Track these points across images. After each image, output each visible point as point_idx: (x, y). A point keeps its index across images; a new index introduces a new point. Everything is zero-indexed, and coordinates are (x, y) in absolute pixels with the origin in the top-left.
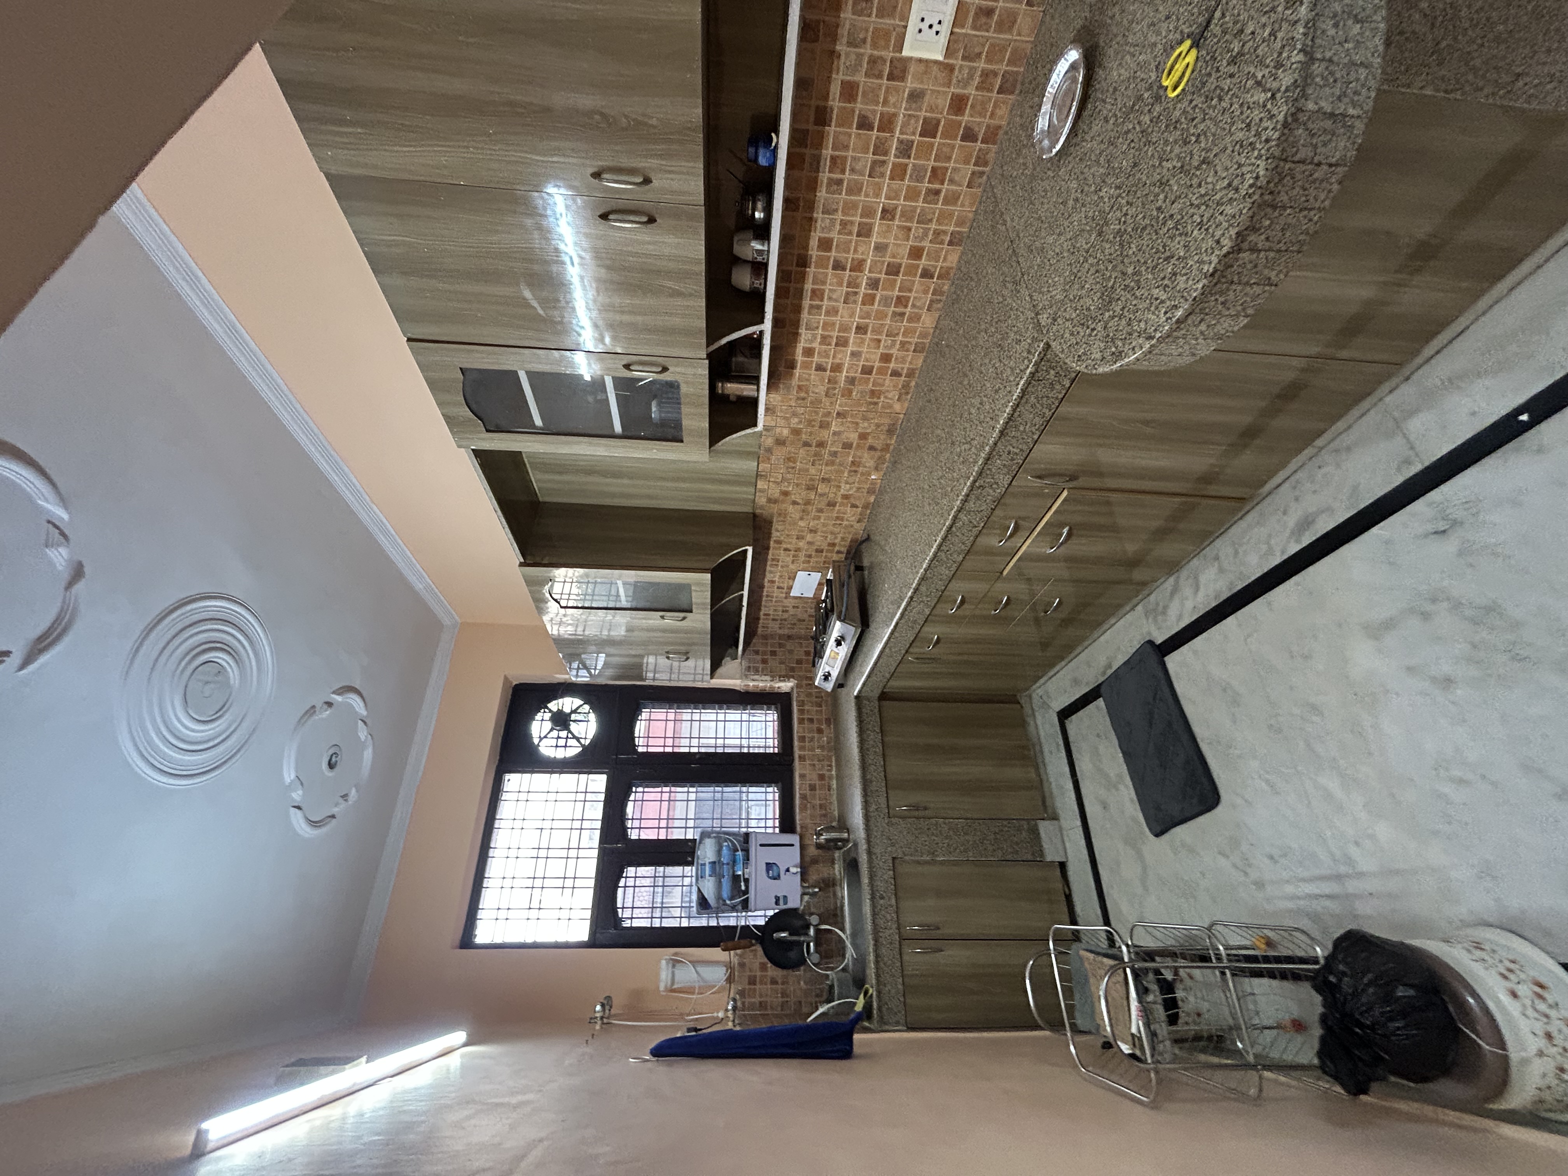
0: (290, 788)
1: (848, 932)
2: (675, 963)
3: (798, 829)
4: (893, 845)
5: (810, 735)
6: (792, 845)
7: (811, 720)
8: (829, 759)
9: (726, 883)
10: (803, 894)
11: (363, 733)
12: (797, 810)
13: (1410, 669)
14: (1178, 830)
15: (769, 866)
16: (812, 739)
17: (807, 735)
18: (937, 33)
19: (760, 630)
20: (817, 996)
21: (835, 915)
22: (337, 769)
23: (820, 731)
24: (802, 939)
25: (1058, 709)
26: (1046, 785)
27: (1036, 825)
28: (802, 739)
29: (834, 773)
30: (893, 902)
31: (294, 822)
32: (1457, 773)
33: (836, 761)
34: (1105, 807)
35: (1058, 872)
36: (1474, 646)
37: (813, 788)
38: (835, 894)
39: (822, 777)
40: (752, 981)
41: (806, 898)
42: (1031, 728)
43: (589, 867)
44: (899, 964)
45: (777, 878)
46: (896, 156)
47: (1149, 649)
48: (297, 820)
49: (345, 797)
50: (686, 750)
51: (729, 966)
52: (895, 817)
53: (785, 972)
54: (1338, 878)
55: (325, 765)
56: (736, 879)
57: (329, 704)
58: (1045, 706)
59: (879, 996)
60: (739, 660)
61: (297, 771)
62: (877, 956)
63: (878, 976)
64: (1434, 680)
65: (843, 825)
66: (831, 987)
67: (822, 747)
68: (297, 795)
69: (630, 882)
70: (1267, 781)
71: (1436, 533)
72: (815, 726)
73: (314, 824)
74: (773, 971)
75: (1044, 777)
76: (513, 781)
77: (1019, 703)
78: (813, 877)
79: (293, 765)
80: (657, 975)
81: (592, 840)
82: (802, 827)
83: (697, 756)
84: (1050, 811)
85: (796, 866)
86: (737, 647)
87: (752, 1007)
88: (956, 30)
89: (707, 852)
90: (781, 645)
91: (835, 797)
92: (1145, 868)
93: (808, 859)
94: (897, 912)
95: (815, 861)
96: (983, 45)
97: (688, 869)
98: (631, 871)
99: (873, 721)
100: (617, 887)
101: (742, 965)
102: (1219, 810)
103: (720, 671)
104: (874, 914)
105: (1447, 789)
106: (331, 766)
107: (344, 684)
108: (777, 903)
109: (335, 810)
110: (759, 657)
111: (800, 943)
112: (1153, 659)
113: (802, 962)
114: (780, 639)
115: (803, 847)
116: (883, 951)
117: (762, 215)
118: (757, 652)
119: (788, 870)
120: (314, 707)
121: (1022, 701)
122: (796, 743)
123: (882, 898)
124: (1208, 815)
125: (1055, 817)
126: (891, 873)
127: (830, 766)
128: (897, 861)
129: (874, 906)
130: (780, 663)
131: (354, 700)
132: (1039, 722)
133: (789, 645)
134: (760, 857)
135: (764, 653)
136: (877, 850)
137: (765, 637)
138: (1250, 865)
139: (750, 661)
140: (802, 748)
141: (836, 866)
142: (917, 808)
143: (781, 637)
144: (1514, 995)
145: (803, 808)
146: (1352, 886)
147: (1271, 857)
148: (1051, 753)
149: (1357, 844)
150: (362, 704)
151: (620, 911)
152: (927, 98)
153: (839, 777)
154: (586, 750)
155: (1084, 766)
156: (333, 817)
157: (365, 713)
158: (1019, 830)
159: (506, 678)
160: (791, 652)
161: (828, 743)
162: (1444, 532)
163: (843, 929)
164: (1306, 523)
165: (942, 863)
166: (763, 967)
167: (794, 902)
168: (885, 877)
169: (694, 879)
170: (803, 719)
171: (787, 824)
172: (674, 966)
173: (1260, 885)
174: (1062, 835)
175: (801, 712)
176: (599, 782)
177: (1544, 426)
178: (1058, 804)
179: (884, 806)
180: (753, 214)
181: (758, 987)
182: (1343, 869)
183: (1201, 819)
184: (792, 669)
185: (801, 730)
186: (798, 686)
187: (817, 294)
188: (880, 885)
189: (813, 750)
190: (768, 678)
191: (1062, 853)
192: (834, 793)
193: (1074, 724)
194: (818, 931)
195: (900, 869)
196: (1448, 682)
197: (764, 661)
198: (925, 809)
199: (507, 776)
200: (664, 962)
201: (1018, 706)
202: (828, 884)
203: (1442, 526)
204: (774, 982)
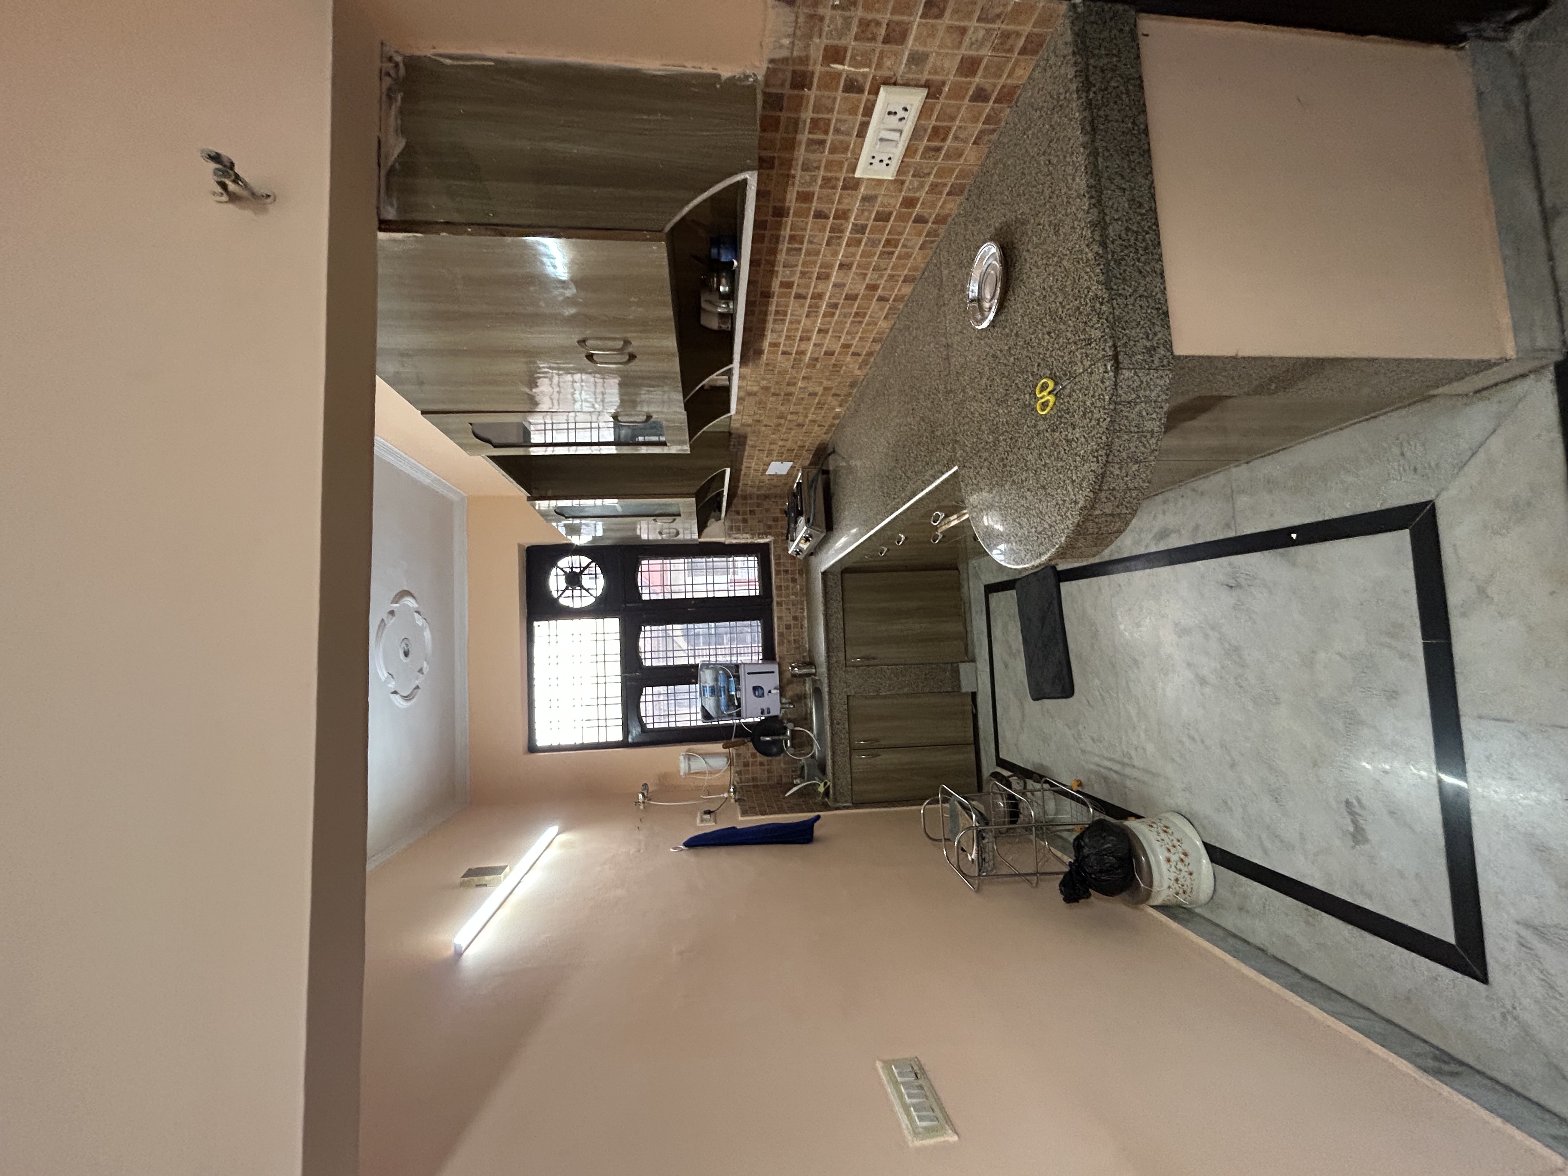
0: (386, 682)
1: (815, 732)
2: (689, 757)
3: (778, 660)
4: (848, 686)
5: (785, 584)
6: (773, 672)
7: (786, 572)
8: (802, 603)
9: (723, 699)
10: (781, 708)
11: (419, 621)
12: (776, 644)
13: (1189, 665)
14: (1046, 701)
15: (755, 689)
16: (787, 588)
17: (783, 584)
18: (887, 165)
19: (739, 492)
20: (793, 771)
21: (806, 719)
22: (410, 656)
23: (794, 580)
24: (781, 737)
25: (986, 583)
26: (969, 635)
27: (958, 666)
28: (779, 588)
29: (805, 614)
30: (847, 726)
31: (397, 704)
32: (1192, 732)
33: (807, 603)
34: (1006, 666)
35: (970, 699)
36: (1223, 667)
37: (788, 627)
38: (806, 705)
39: (795, 618)
40: (746, 765)
41: (783, 710)
42: (965, 590)
43: (615, 690)
44: (848, 766)
45: (762, 696)
46: (851, 233)
47: (1050, 572)
48: (397, 700)
49: (421, 671)
50: (682, 596)
51: (729, 757)
52: (850, 666)
53: (770, 758)
54: (1123, 764)
55: (402, 656)
56: (730, 698)
57: (392, 613)
58: (977, 576)
59: (834, 786)
60: (722, 521)
61: (387, 669)
62: (833, 762)
63: (833, 774)
64: (1197, 675)
65: (811, 663)
66: (803, 767)
67: (796, 594)
68: (392, 685)
69: (649, 698)
70: (1101, 695)
71: (1227, 585)
72: (789, 576)
73: (407, 698)
74: (760, 758)
75: (969, 629)
76: (541, 628)
77: (957, 569)
78: (789, 693)
79: (382, 665)
80: (678, 767)
81: (615, 668)
82: (780, 658)
83: (693, 602)
84: (970, 655)
85: (775, 688)
86: (720, 510)
87: (748, 781)
88: (905, 160)
89: (707, 677)
90: (758, 505)
91: (806, 634)
92: (1023, 715)
93: (785, 681)
94: (849, 733)
95: (790, 682)
96: (932, 168)
97: (693, 686)
98: (649, 690)
99: (836, 594)
100: (639, 702)
101: (738, 755)
102: (1070, 700)
103: (706, 531)
104: (832, 735)
105: (1185, 739)
106: (406, 654)
107: (395, 593)
108: (762, 713)
109: (417, 682)
110: (740, 517)
111: (781, 741)
112: (1052, 580)
113: (781, 751)
114: (758, 498)
115: (780, 673)
116: (838, 758)
117: (727, 289)
118: (738, 513)
119: (770, 692)
120: (383, 620)
121: (960, 567)
122: (774, 591)
123: (838, 724)
124: (1064, 700)
125: (973, 660)
126: (846, 707)
127: (803, 609)
128: (851, 698)
129: (832, 729)
130: (759, 522)
131: (409, 602)
132: (971, 584)
133: (766, 504)
134: (748, 682)
135: (744, 513)
136: (836, 691)
137: (745, 498)
138: (1081, 739)
139: (732, 520)
140: (779, 596)
141: (807, 685)
142: (867, 658)
143: (758, 497)
144: (1169, 860)
145: (781, 643)
146: (1128, 771)
147: (1093, 739)
148: (977, 613)
149: (1136, 749)
150: (413, 601)
151: (644, 719)
152: (879, 199)
153: (809, 617)
154: (599, 600)
155: (997, 632)
156: (417, 687)
157: (416, 605)
158: (944, 671)
159: (519, 545)
160: (767, 510)
161: (801, 590)
162: (1231, 587)
163: (811, 729)
164: (1163, 534)
165: (885, 697)
166: (754, 756)
167: (775, 711)
168: (841, 709)
169: (698, 694)
170: (780, 571)
171: (769, 654)
172: (689, 760)
173: (1084, 752)
174: (976, 673)
175: (777, 564)
176: (613, 624)
177: (1300, 548)
178: (977, 651)
179: (842, 658)
180: (718, 289)
181: (750, 768)
182: (1126, 760)
183: (1060, 701)
184: (770, 527)
185: (778, 581)
186: (775, 542)
187: (781, 313)
188: (837, 715)
189: (788, 596)
190: (748, 536)
191: (975, 686)
192: (805, 630)
193: (994, 598)
194: (792, 731)
195: (853, 703)
196: (1203, 681)
197: (745, 521)
198: (874, 658)
199: (536, 624)
200: (682, 758)
201: (956, 572)
202: (800, 698)
203: (1232, 582)
204: (761, 764)
